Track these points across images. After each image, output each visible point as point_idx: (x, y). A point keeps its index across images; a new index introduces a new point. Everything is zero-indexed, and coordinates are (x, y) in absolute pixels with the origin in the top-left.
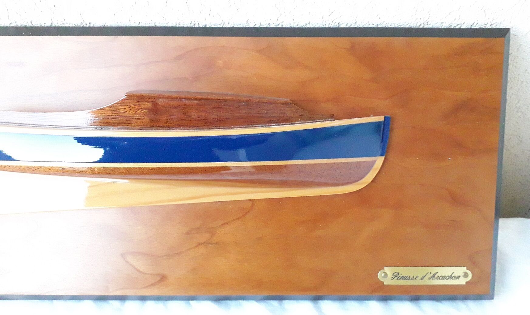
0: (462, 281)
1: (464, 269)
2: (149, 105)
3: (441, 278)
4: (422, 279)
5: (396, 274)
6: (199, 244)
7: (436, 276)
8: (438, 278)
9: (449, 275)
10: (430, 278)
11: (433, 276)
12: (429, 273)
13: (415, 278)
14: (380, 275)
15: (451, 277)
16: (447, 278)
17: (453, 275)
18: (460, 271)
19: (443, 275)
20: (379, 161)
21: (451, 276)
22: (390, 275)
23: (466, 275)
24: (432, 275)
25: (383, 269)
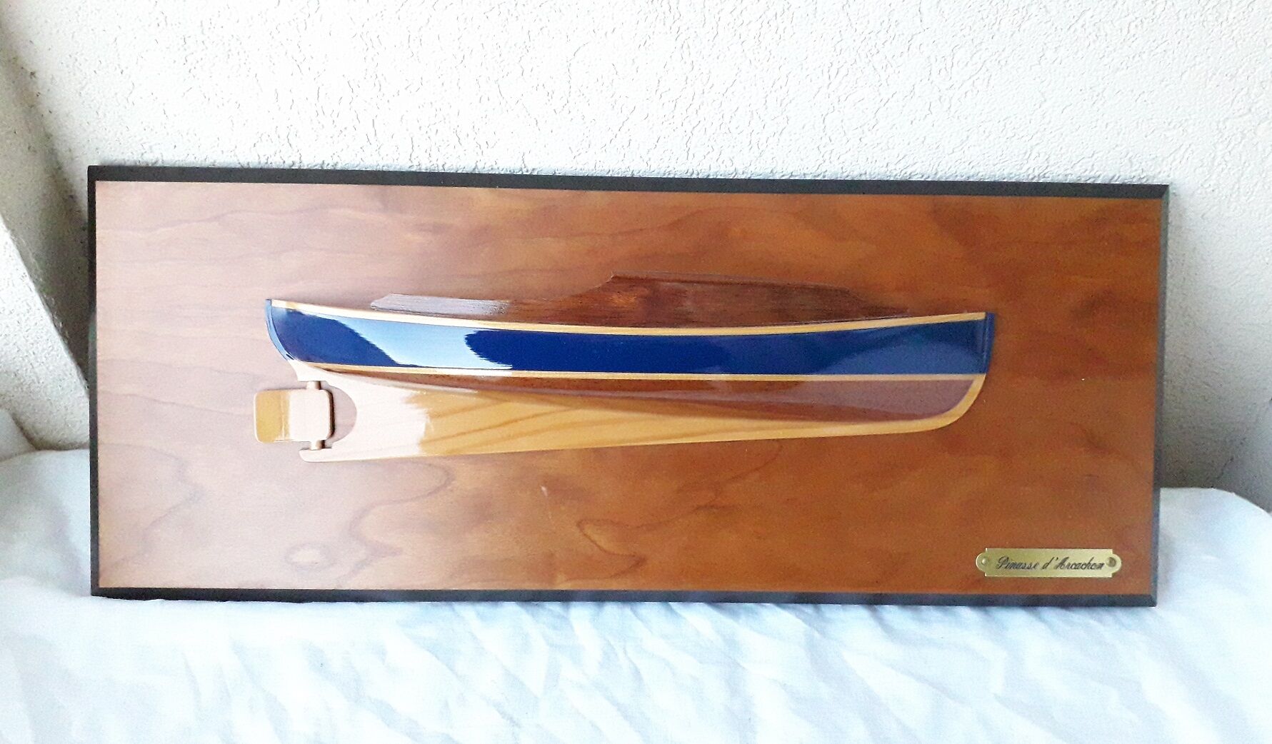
0: (1107, 573)
1: (1109, 553)
2: (646, 292)
3: (1074, 566)
4: (1044, 567)
5: (1004, 558)
6: (699, 508)
7: (1066, 563)
8: (1069, 566)
9: (1087, 562)
10: (1057, 567)
11: (1062, 564)
12: (1055, 559)
13: (1034, 567)
14: (980, 561)
15: (1088, 566)
16: (1084, 566)
17: (1092, 562)
18: (1103, 555)
19: (1077, 563)
20: (978, 381)
21: (1089, 563)
22: (995, 562)
23: (1112, 562)
24: (1059, 561)
25: (984, 550)
